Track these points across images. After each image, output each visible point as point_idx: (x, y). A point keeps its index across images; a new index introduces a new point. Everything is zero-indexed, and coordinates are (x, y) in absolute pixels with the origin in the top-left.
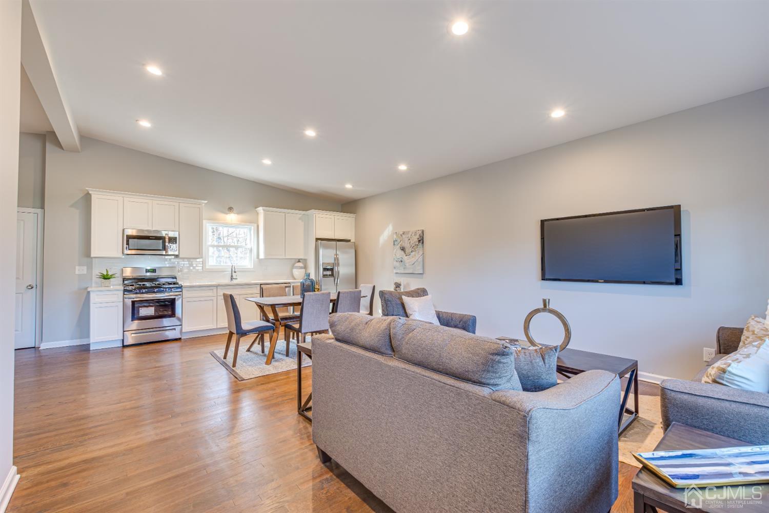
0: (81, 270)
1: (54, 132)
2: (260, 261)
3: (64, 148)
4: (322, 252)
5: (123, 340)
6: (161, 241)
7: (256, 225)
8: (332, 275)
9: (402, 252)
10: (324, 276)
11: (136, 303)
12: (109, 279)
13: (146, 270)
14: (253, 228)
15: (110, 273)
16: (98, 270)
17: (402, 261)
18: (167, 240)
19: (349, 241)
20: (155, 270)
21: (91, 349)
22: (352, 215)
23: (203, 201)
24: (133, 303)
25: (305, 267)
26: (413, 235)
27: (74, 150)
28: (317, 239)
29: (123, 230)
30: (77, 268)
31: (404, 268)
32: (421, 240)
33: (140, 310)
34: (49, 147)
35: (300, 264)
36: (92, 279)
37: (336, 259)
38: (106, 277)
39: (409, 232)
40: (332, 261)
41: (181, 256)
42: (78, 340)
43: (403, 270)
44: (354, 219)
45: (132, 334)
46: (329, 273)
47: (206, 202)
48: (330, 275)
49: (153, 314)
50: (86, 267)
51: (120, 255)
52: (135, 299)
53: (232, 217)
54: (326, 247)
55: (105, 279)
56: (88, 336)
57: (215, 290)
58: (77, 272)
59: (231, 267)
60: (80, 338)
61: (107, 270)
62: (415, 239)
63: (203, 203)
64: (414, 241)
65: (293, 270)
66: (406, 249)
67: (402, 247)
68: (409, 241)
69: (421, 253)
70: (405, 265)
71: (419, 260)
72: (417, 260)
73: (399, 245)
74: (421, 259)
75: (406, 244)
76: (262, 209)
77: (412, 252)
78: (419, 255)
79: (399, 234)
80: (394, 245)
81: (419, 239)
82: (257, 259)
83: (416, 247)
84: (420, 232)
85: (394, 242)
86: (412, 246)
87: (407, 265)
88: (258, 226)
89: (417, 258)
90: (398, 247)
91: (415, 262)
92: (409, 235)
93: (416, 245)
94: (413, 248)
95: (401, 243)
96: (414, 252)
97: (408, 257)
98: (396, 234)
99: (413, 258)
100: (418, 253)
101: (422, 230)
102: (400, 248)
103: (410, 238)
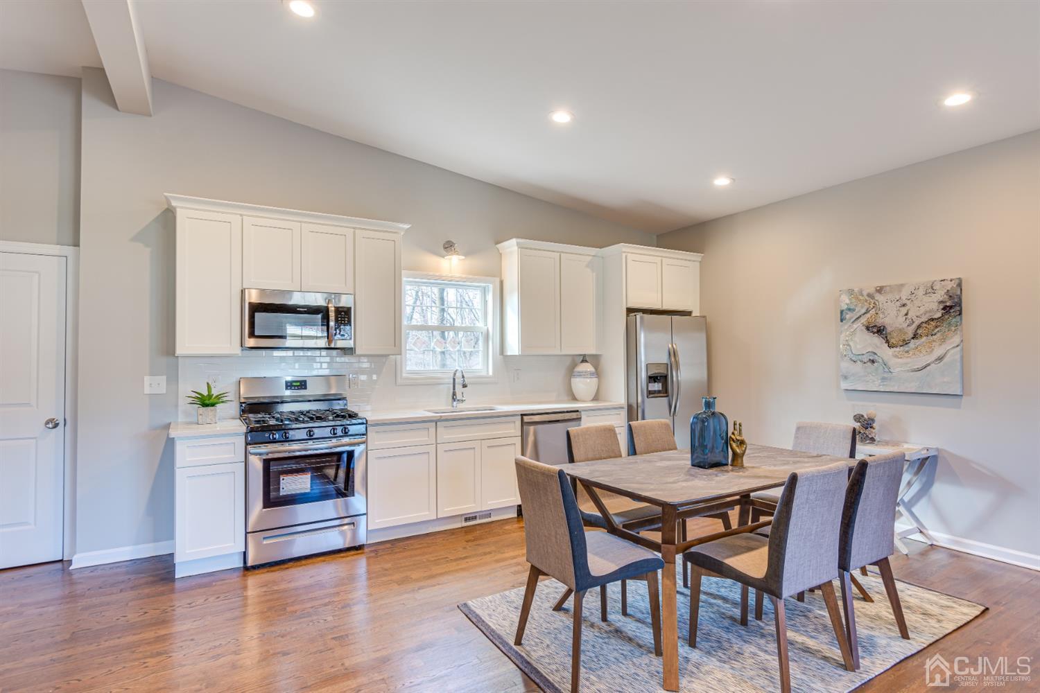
0: (155, 385)
1: (102, 70)
2: (505, 359)
3: (119, 108)
4: (645, 337)
5: (245, 553)
6: (320, 316)
7: (497, 280)
8: (665, 392)
9: (877, 340)
10: (651, 393)
11: (271, 463)
12: (213, 405)
13: (287, 382)
14: (491, 286)
15: (215, 392)
16: (191, 384)
17: (873, 362)
18: (332, 315)
19: (689, 313)
20: (305, 381)
21: (176, 577)
22: (696, 257)
23: (401, 225)
24: (267, 463)
25: (598, 373)
26: (921, 292)
27: (142, 111)
28: (630, 311)
29: (243, 292)
30: (147, 379)
31: (884, 379)
32: (952, 307)
33: (282, 481)
34: (90, 103)
35: (588, 367)
36: (177, 406)
37: (673, 354)
38: (207, 402)
39: (902, 285)
40: (664, 359)
41: (358, 352)
42: (151, 545)
43: (879, 383)
44: (698, 264)
45: (264, 538)
46: (657, 386)
47: (406, 226)
48: (659, 392)
49: (308, 491)
50: (165, 377)
51: (237, 350)
52: (270, 456)
53: (453, 264)
54: (650, 329)
55: (205, 405)
56: (171, 535)
57: (432, 430)
58: (147, 390)
59: (452, 375)
60: (156, 540)
61: (208, 383)
62: (931, 305)
63: (403, 229)
64: (922, 310)
65: (572, 379)
66: (889, 329)
67: (875, 326)
68: (904, 310)
69: (956, 339)
70: (886, 370)
71: (945, 360)
72: (940, 359)
73: (864, 320)
74: (954, 355)
75: (892, 318)
76: (516, 244)
77: (915, 337)
78: (947, 346)
79: (861, 293)
80: (842, 321)
81: (948, 304)
82: (501, 356)
83: (933, 323)
84: (949, 286)
85: (842, 312)
86: (917, 322)
87: (896, 370)
88: (502, 283)
89: (938, 352)
90: (858, 325)
91: (929, 365)
92: (904, 295)
93: (932, 320)
94: (919, 327)
95: (868, 315)
96: (924, 339)
97: (898, 349)
98: (851, 292)
99: (921, 354)
100: (943, 340)
101: (960, 280)
102: (868, 328)
103: (908, 302)
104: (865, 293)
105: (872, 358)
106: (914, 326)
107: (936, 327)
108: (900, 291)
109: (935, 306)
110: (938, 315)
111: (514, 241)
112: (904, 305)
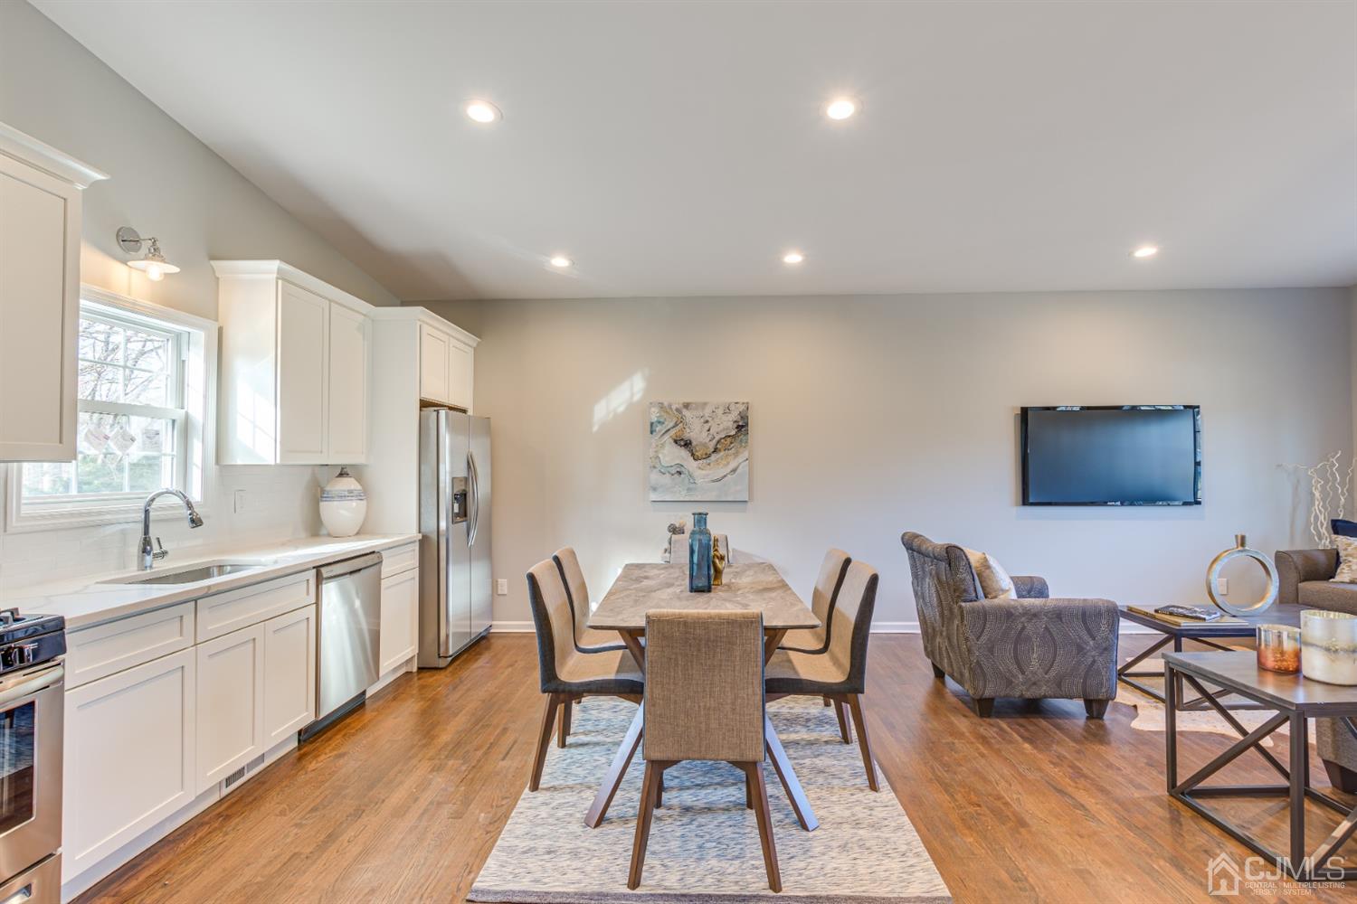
2: (222, 473)
7: (214, 326)
8: (464, 515)
9: (684, 453)
10: (455, 519)
14: (200, 335)
17: (680, 473)
19: (464, 411)
22: (472, 340)
26: (720, 411)
28: (422, 404)
31: (689, 489)
32: (742, 427)
37: (472, 464)
39: (705, 404)
40: (464, 471)
43: (684, 493)
44: (473, 351)
47: (99, 176)
48: (457, 515)
54: (453, 429)
62: (726, 424)
64: (721, 427)
65: (322, 504)
66: (694, 443)
67: (682, 440)
68: (707, 426)
69: (746, 454)
70: (691, 481)
71: (738, 471)
72: (734, 471)
73: (672, 432)
74: (744, 468)
75: (697, 433)
76: (276, 271)
77: (716, 450)
78: (740, 459)
79: (670, 406)
80: (652, 433)
81: (740, 424)
82: (217, 467)
83: (729, 439)
84: (742, 408)
85: (652, 424)
86: (717, 438)
87: (699, 481)
88: (220, 330)
89: (733, 465)
90: (667, 437)
91: (725, 476)
92: (707, 412)
93: (729, 436)
94: (718, 442)
95: (678, 428)
96: (722, 453)
97: (701, 461)
98: (661, 406)
99: (719, 467)
100: (736, 455)
101: (747, 403)
102: (676, 442)
103: (710, 419)
104: (674, 407)
105: (678, 470)
106: (715, 441)
107: (731, 443)
108: (703, 409)
109: (731, 424)
110: (733, 433)
111: (275, 265)
112: (707, 422)
